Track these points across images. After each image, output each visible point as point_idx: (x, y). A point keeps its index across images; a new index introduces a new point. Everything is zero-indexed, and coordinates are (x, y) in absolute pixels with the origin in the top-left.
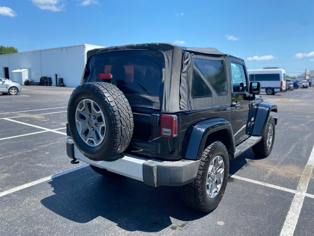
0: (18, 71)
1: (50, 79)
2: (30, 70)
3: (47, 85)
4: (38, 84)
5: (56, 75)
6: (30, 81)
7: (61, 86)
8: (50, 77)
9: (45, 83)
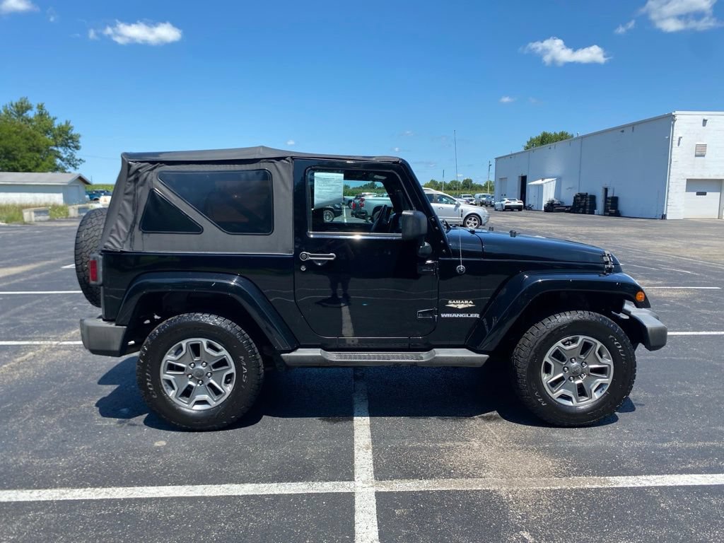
0: (539, 182)
1: (593, 198)
2: (559, 180)
3: (584, 212)
4: (569, 209)
5: (606, 190)
6: (556, 202)
7: (611, 215)
8: (593, 194)
9: (582, 207)
